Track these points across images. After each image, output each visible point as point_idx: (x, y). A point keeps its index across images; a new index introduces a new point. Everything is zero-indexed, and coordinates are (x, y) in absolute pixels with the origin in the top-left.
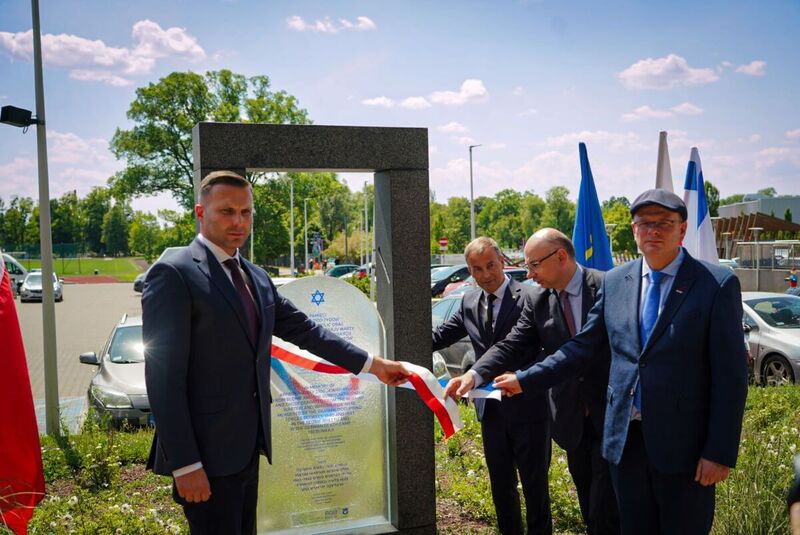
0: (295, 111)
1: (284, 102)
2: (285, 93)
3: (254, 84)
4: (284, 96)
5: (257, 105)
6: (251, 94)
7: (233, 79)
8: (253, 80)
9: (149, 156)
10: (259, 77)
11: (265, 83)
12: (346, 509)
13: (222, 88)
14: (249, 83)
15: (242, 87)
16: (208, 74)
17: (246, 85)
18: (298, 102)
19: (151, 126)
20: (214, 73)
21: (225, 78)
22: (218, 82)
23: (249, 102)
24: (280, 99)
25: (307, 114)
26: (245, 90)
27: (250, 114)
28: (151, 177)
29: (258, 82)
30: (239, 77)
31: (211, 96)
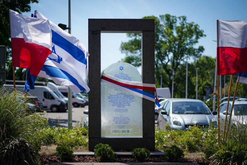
0: (198, 31)
1: (193, 27)
2: (194, 23)
3: (180, 19)
4: (194, 24)
5: (180, 29)
6: (178, 24)
7: (171, 18)
8: (180, 18)
9: (134, 52)
10: (182, 17)
11: (184, 19)
12: (129, 131)
13: (166, 22)
14: (178, 19)
15: (175, 21)
16: (160, 16)
17: (176, 20)
18: (199, 27)
19: (136, 39)
20: (163, 16)
21: (168, 17)
22: (165, 20)
23: (177, 27)
24: (192, 26)
25: (203, 32)
26: (176, 22)
27: (177, 33)
28: (135, 61)
29: (182, 19)
30: (173, 17)
31: (161, 25)
